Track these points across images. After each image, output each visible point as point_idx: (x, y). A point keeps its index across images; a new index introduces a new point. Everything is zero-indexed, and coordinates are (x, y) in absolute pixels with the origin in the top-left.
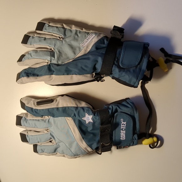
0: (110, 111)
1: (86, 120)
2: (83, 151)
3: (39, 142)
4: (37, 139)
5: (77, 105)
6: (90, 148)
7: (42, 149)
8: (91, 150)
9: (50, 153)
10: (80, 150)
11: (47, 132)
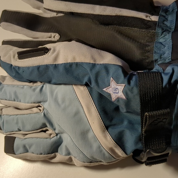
0: (166, 79)
1: (111, 93)
2: (107, 154)
3: (20, 130)
4: (17, 123)
5: (95, 61)
6: (121, 150)
7: (24, 146)
8: (122, 154)
9: (41, 154)
10: (101, 151)
11: (39, 111)
